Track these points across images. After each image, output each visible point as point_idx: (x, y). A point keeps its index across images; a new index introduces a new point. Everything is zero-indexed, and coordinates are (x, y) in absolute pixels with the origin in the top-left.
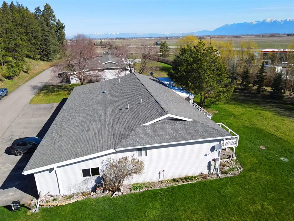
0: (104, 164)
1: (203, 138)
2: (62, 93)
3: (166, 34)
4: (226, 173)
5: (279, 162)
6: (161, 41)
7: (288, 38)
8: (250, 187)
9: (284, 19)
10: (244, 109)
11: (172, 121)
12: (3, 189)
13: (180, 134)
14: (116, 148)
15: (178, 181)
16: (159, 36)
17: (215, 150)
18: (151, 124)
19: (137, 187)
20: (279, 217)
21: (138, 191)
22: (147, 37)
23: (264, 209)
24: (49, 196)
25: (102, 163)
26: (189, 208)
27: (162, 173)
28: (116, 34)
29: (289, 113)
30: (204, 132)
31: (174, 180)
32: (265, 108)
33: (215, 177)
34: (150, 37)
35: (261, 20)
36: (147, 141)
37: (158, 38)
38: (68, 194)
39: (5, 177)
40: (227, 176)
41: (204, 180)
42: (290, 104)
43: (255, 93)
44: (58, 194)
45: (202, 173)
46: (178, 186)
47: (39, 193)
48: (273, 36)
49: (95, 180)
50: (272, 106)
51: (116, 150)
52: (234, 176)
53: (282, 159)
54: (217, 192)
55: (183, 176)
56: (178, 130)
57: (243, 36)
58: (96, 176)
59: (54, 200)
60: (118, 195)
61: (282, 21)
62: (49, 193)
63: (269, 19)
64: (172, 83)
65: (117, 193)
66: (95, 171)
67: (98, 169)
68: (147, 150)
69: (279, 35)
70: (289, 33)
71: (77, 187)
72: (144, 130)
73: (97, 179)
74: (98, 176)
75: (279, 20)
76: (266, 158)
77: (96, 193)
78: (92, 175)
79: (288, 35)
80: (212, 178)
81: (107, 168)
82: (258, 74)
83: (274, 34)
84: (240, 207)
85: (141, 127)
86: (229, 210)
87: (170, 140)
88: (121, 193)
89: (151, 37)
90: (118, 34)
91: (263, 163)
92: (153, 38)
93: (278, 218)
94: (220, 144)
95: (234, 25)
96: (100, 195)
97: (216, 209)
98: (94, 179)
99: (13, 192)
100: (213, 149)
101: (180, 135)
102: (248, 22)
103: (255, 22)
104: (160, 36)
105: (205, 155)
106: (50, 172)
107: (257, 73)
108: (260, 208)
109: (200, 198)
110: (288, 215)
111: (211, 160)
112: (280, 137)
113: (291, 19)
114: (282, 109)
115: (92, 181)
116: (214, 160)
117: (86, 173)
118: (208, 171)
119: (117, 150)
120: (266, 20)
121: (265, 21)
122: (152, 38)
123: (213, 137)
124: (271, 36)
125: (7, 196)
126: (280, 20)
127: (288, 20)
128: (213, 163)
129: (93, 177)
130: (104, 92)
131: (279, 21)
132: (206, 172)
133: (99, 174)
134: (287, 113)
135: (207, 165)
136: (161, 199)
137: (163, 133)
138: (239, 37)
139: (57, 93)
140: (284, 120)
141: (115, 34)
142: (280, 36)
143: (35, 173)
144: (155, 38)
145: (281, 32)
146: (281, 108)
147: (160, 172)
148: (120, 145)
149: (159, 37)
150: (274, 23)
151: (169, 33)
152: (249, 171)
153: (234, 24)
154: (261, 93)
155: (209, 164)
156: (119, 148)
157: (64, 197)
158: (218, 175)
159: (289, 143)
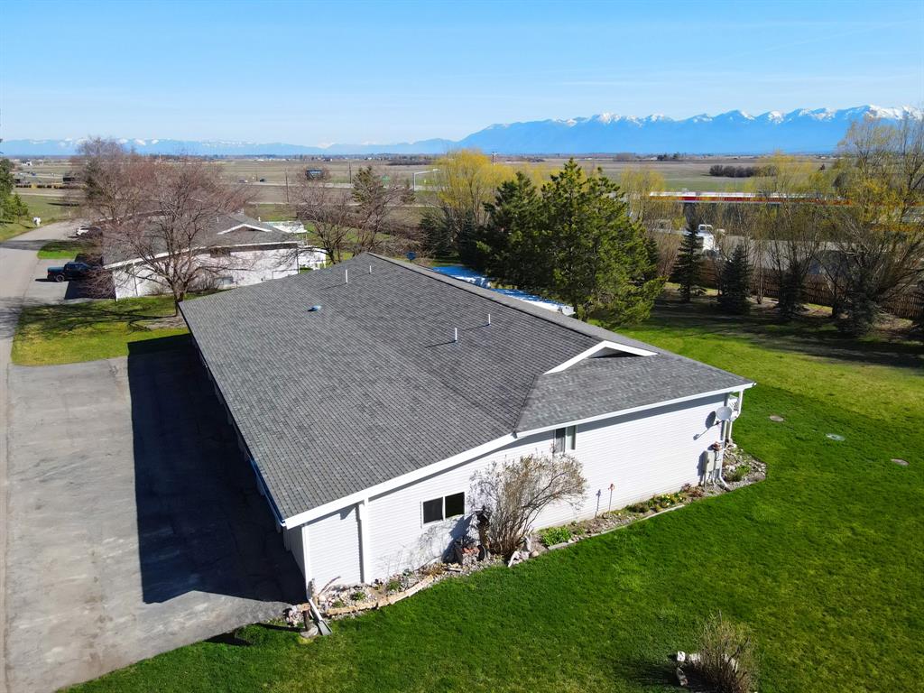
0: (477, 481)
1: (700, 392)
2: (106, 327)
3: (320, 147)
4: (736, 478)
5: (829, 444)
6: (320, 168)
7: (658, 166)
8: (804, 499)
9: (643, 116)
10: (680, 340)
11: (609, 359)
12: (160, 602)
13: (645, 386)
14: (519, 432)
15: (643, 511)
16: (300, 154)
17: (715, 423)
18: (568, 369)
19: (556, 535)
20: (897, 544)
21: (564, 544)
22: (259, 156)
23: (860, 535)
24: (333, 590)
25: (472, 478)
26: (707, 559)
27: (606, 493)
28: (149, 142)
29: (782, 342)
30: (694, 379)
31: (632, 509)
32: (723, 335)
33: (718, 492)
34: (269, 156)
35: (588, 116)
36: (581, 408)
37: (295, 157)
38: (384, 578)
39: (136, 572)
40: (741, 484)
41: (697, 499)
42: (771, 323)
43: (680, 302)
44: (359, 584)
45: (688, 485)
46: (649, 519)
47: (307, 585)
48: (623, 161)
49: (451, 530)
50: (735, 328)
51: (516, 437)
52: (754, 482)
53: (830, 436)
54: (743, 518)
55: (647, 499)
56: (636, 378)
57: (547, 158)
58: (454, 518)
59: (354, 597)
60: (521, 561)
61: (639, 120)
62: (334, 580)
63: (608, 114)
64: (483, 279)
65: (516, 554)
66: (456, 503)
67: (461, 495)
68: (577, 435)
69: (638, 157)
70: (662, 153)
71: (406, 555)
72: (557, 384)
73: (457, 525)
74: (458, 517)
75: (632, 116)
76: (797, 438)
77: (460, 563)
78: (447, 517)
79: (661, 158)
80: (712, 493)
81: (482, 491)
82: (683, 253)
83: (625, 154)
84: (813, 540)
85: (545, 378)
86: (794, 549)
87: (631, 402)
88: (527, 554)
89: (274, 156)
90: (155, 142)
91: (798, 449)
92: (281, 157)
93: (895, 546)
94: (725, 405)
95: (516, 127)
96: (474, 568)
97: (767, 551)
98: (450, 527)
99: (204, 602)
100: (710, 420)
101: (647, 390)
102: (555, 120)
103: (572, 122)
104: (304, 153)
105: (695, 438)
106: (343, 517)
107: (681, 250)
108: (850, 535)
109: (718, 537)
110: (911, 539)
111: (706, 450)
112: (797, 392)
113: (662, 115)
114: (760, 335)
115: (444, 531)
116: (714, 448)
117: (432, 511)
118: (699, 478)
119: (521, 435)
120: (598, 116)
121: (598, 119)
122: (278, 160)
123: (719, 388)
124: (619, 161)
125: (193, 615)
126: (634, 118)
127: (654, 118)
128: (711, 455)
129: (448, 520)
130: (313, 310)
131: (632, 121)
132: (694, 480)
133: (462, 512)
134: (777, 342)
135: (697, 463)
136: (633, 553)
137: (605, 387)
138: (538, 161)
139: (89, 329)
140: (781, 357)
141: (144, 144)
142: (640, 160)
143: (304, 525)
144: (286, 157)
145: (641, 150)
146: (760, 333)
147: (599, 492)
148: (522, 422)
149: (301, 156)
150: (622, 125)
151: (328, 145)
152: (781, 467)
153: (519, 124)
154: (691, 300)
155: (703, 459)
156: (525, 430)
157: (376, 588)
158: (722, 487)
159: (822, 403)
